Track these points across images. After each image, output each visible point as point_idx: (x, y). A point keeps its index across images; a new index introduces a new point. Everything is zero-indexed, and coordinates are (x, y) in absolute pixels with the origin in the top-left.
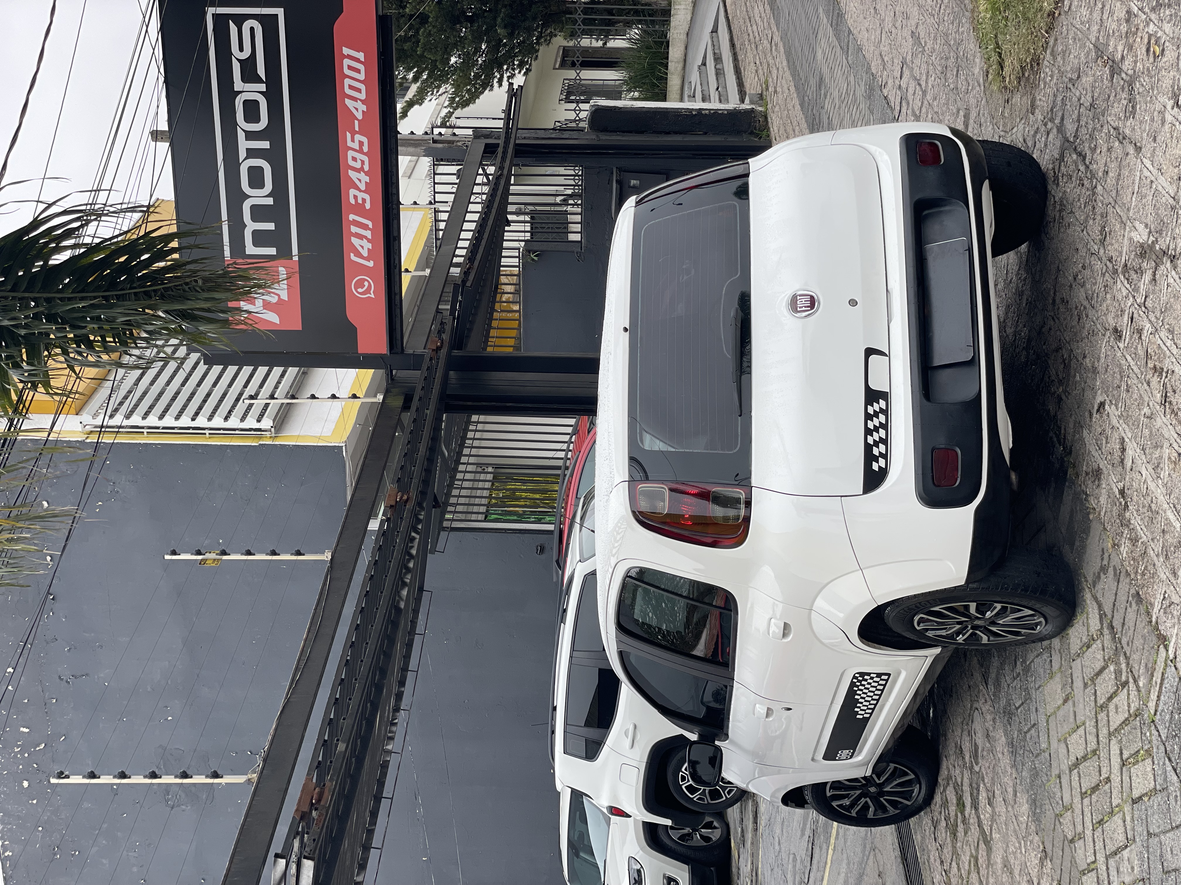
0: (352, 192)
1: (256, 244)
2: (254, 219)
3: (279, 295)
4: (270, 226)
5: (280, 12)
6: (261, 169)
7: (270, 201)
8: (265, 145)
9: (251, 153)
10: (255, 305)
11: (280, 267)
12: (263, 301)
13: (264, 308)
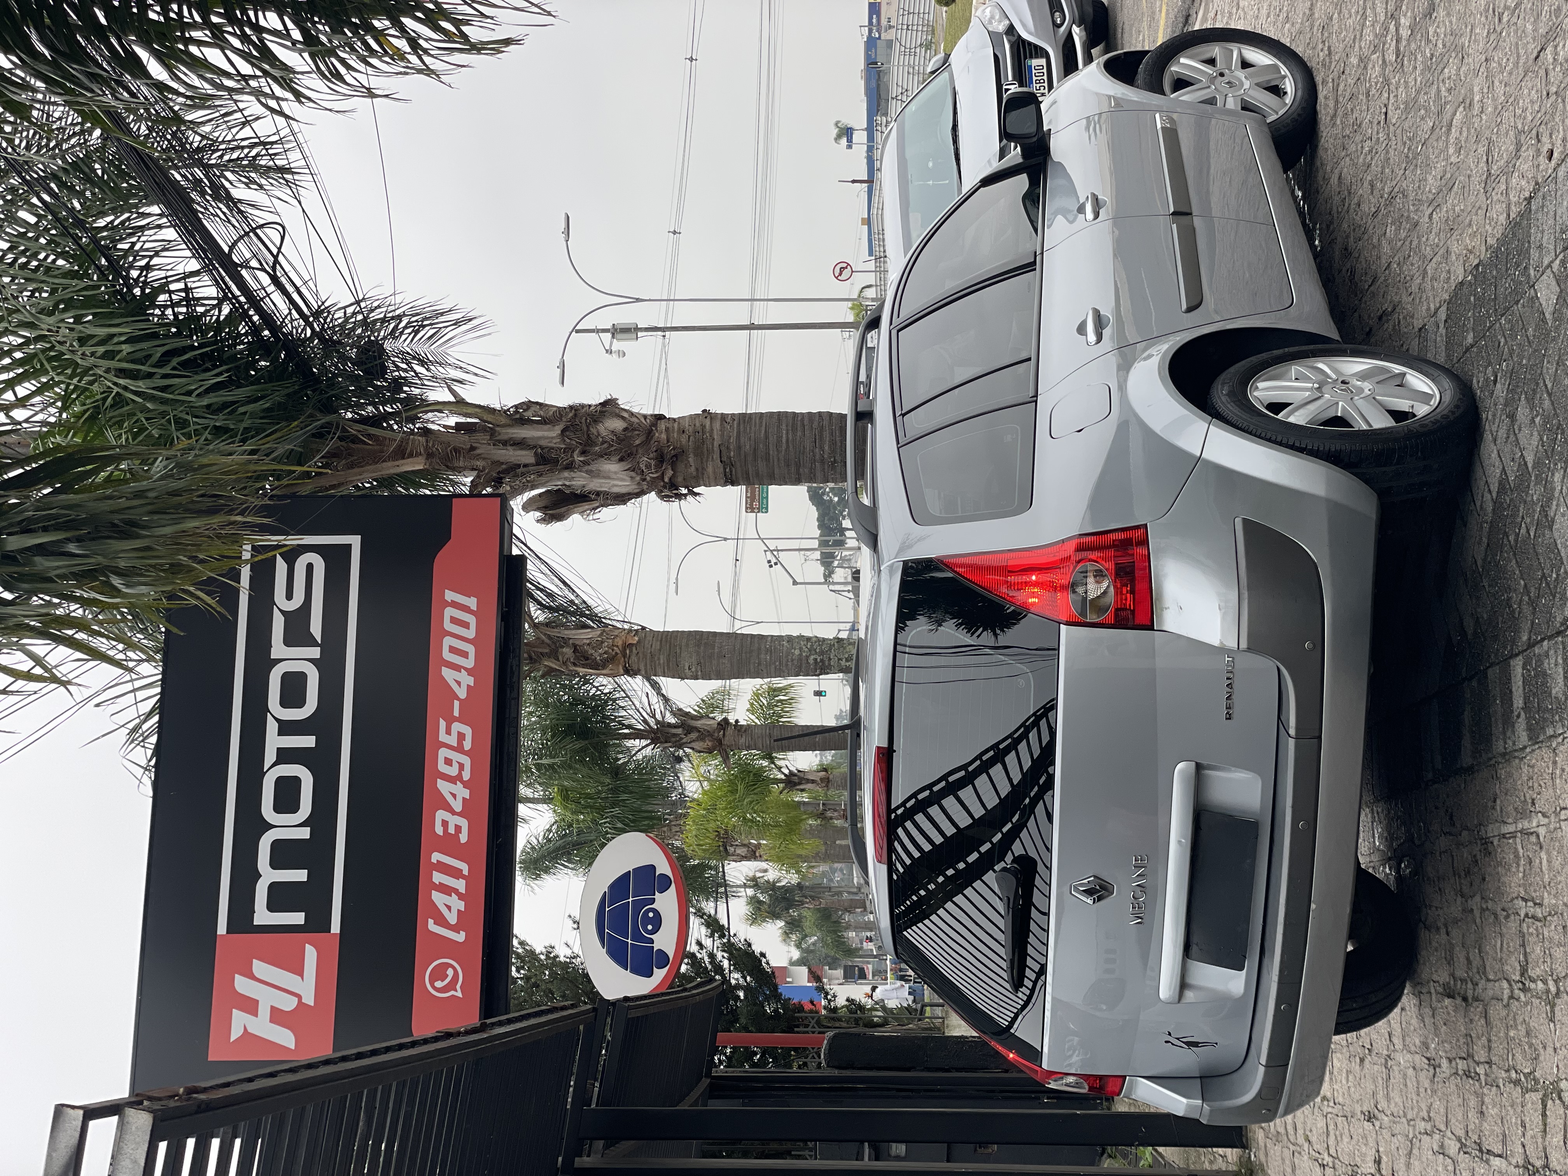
0: (441, 815)
1: (272, 907)
2: (275, 864)
3: (299, 997)
4: (300, 875)
5: (355, 541)
6: (296, 782)
7: (305, 833)
8: (309, 741)
9: (285, 756)
10: (256, 1016)
11: (308, 947)
12: (272, 1007)
13: (272, 1021)
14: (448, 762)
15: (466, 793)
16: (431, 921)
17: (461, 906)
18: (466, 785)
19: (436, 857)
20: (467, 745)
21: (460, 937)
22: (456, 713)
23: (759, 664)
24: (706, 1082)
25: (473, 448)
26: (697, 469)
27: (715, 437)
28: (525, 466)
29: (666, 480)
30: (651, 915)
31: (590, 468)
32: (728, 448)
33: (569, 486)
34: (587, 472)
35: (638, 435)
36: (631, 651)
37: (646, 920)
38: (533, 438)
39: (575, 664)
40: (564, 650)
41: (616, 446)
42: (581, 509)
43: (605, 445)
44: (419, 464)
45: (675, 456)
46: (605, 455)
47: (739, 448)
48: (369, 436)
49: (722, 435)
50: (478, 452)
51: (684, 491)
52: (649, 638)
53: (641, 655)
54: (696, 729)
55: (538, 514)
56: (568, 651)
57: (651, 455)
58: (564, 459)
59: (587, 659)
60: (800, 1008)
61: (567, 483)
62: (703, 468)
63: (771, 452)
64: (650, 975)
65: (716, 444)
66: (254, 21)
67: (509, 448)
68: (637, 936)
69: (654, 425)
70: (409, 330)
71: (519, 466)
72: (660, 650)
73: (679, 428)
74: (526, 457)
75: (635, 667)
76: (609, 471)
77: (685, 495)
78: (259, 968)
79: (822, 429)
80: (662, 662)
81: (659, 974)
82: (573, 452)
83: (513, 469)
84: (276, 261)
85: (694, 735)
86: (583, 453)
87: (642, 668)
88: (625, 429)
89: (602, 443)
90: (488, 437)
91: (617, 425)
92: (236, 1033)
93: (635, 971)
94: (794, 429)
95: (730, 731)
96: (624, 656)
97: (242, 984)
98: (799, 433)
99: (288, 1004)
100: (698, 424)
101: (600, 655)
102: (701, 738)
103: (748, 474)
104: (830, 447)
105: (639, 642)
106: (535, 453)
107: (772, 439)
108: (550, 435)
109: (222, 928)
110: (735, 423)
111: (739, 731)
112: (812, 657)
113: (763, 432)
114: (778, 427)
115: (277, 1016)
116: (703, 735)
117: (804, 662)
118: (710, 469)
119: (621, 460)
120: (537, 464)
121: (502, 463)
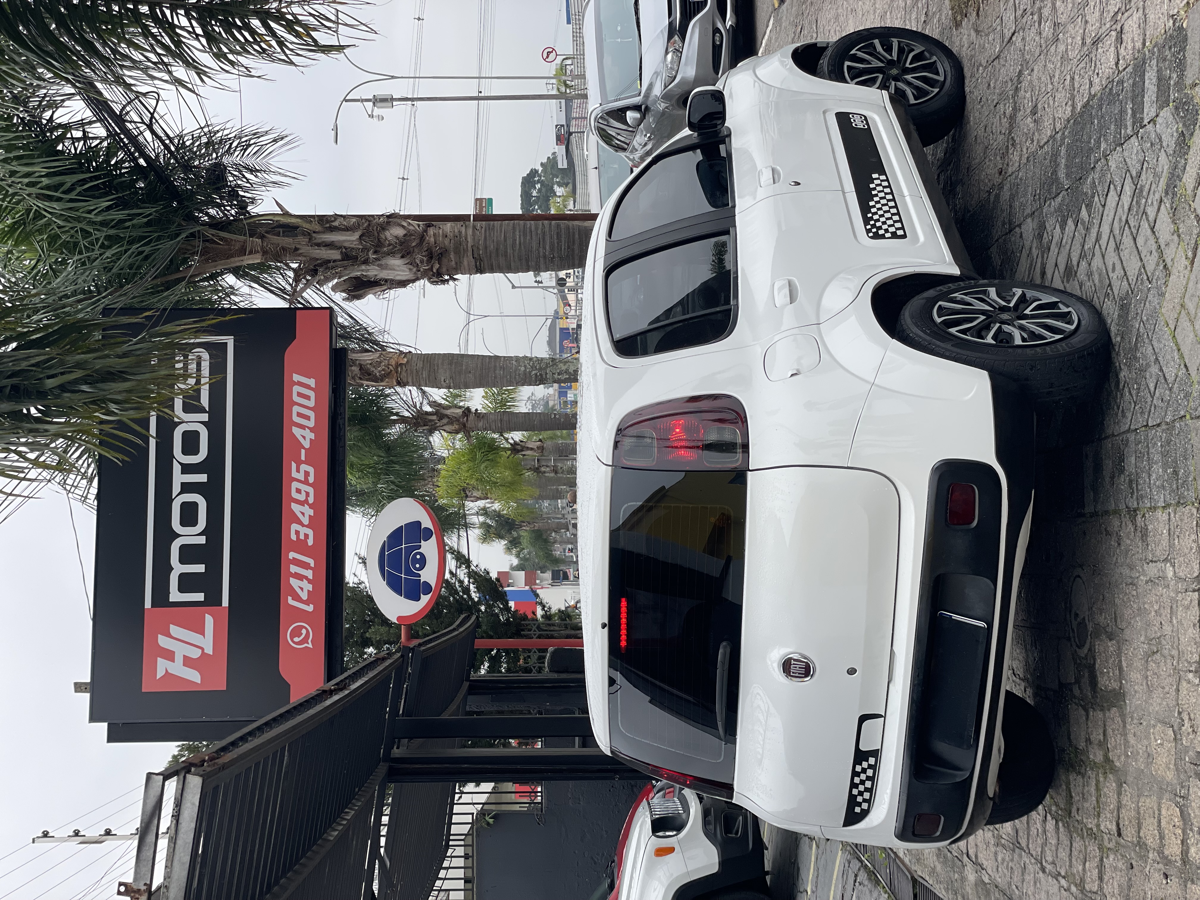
0: (294, 527)
1: (182, 589)
2: (182, 561)
3: (202, 649)
4: (200, 568)
5: (230, 341)
6: (195, 505)
7: (202, 540)
8: (202, 478)
9: (186, 488)
10: (173, 661)
11: (206, 615)
12: (184, 656)
13: (185, 665)
14: (299, 491)
15: (311, 512)
16: (290, 598)
17: (310, 587)
18: (311, 506)
19: (292, 555)
20: (311, 479)
21: (310, 608)
22: (303, 458)
23: (495, 377)
24: (466, 684)
25: (296, 249)
26: (456, 263)
27: (469, 240)
28: (335, 261)
29: (435, 271)
30: (418, 557)
31: (380, 262)
32: (478, 248)
33: (366, 276)
34: (378, 266)
35: (414, 239)
36: (402, 368)
37: (415, 561)
38: (339, 241)
39: (361, 379)
40: (353, 368)
41: (398, 247)
42: (374, 291)
43: (391, 247)
44: (257, 259)
45: (441, 254)
46: (391, 253)
47: (486, 248)
48: (221, 239)
49: (474, 239)
50: (300, 251)
51: (447, 277)
52: (415, 359)
53: (409, 370)
54: (447, 416)
55: (344, 295)
56: (355, 369)
57: (424, 254)
58: (362, 256)
59: (369, 374)
60: (525, 618)
61: (364, 273)
62: (460, 262)
63: (508, 251)
64: (418, 599)
65: (469, 245)
66: (171, 21)
67: (322, 248)
68: (409, 572)
69: (425, 231)
70: (239, 149)
71: (329, 261)
72: (423, 368)
73: (443, 233)
74: (335, 255)
75: (405, 380)
76: (394, 265)
77: (447, 281)
78: (174, 630)
79: (544, 233)
80: (424, 376)
81: (425, 599)
82: (368, 251)
83: (326, 263)
84: (152, 117)
85: (445, 421)
86: (375, 252)
87: (410, 380)
88: (405, 235)
89: (389, 245)
90: (308, 240)
91: (399, 232)
92: (160, 673)
93: (408, 597)
94: (525, 235)
95: (472, 417)
96: (397, 372)
97: (163, 641)
98: (528, 238)
99: (195, 654)
100: (456, 231)
101: (380, 372)
102: (451, 423)
103: (492, 265)
104: (550, 247)
105: (408, 362)
106: (341, 252)
107: (509, 242)
108: (351, 239)
109: (148, 604)
110: (483, 229)
111: (478, 417)
112: (534, 372)
113: (503, 236)
114: (514, 233)
115: (188, 662)
116: (452, 420)
117: (528, 375)
118: (465, 263)
119: (402, 257)
120: (343, 260)
121: (318, 259)
